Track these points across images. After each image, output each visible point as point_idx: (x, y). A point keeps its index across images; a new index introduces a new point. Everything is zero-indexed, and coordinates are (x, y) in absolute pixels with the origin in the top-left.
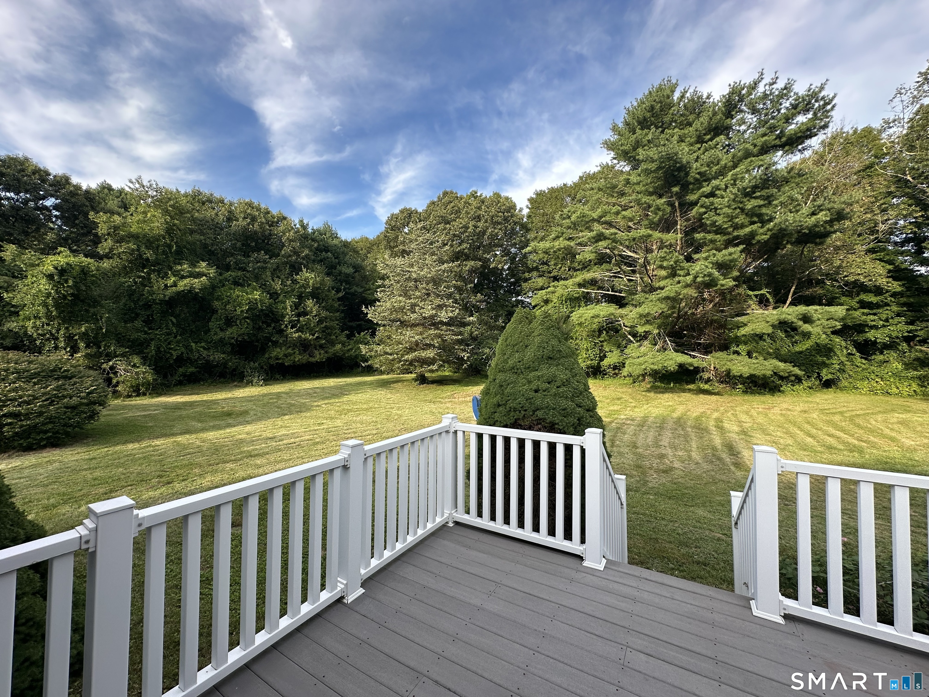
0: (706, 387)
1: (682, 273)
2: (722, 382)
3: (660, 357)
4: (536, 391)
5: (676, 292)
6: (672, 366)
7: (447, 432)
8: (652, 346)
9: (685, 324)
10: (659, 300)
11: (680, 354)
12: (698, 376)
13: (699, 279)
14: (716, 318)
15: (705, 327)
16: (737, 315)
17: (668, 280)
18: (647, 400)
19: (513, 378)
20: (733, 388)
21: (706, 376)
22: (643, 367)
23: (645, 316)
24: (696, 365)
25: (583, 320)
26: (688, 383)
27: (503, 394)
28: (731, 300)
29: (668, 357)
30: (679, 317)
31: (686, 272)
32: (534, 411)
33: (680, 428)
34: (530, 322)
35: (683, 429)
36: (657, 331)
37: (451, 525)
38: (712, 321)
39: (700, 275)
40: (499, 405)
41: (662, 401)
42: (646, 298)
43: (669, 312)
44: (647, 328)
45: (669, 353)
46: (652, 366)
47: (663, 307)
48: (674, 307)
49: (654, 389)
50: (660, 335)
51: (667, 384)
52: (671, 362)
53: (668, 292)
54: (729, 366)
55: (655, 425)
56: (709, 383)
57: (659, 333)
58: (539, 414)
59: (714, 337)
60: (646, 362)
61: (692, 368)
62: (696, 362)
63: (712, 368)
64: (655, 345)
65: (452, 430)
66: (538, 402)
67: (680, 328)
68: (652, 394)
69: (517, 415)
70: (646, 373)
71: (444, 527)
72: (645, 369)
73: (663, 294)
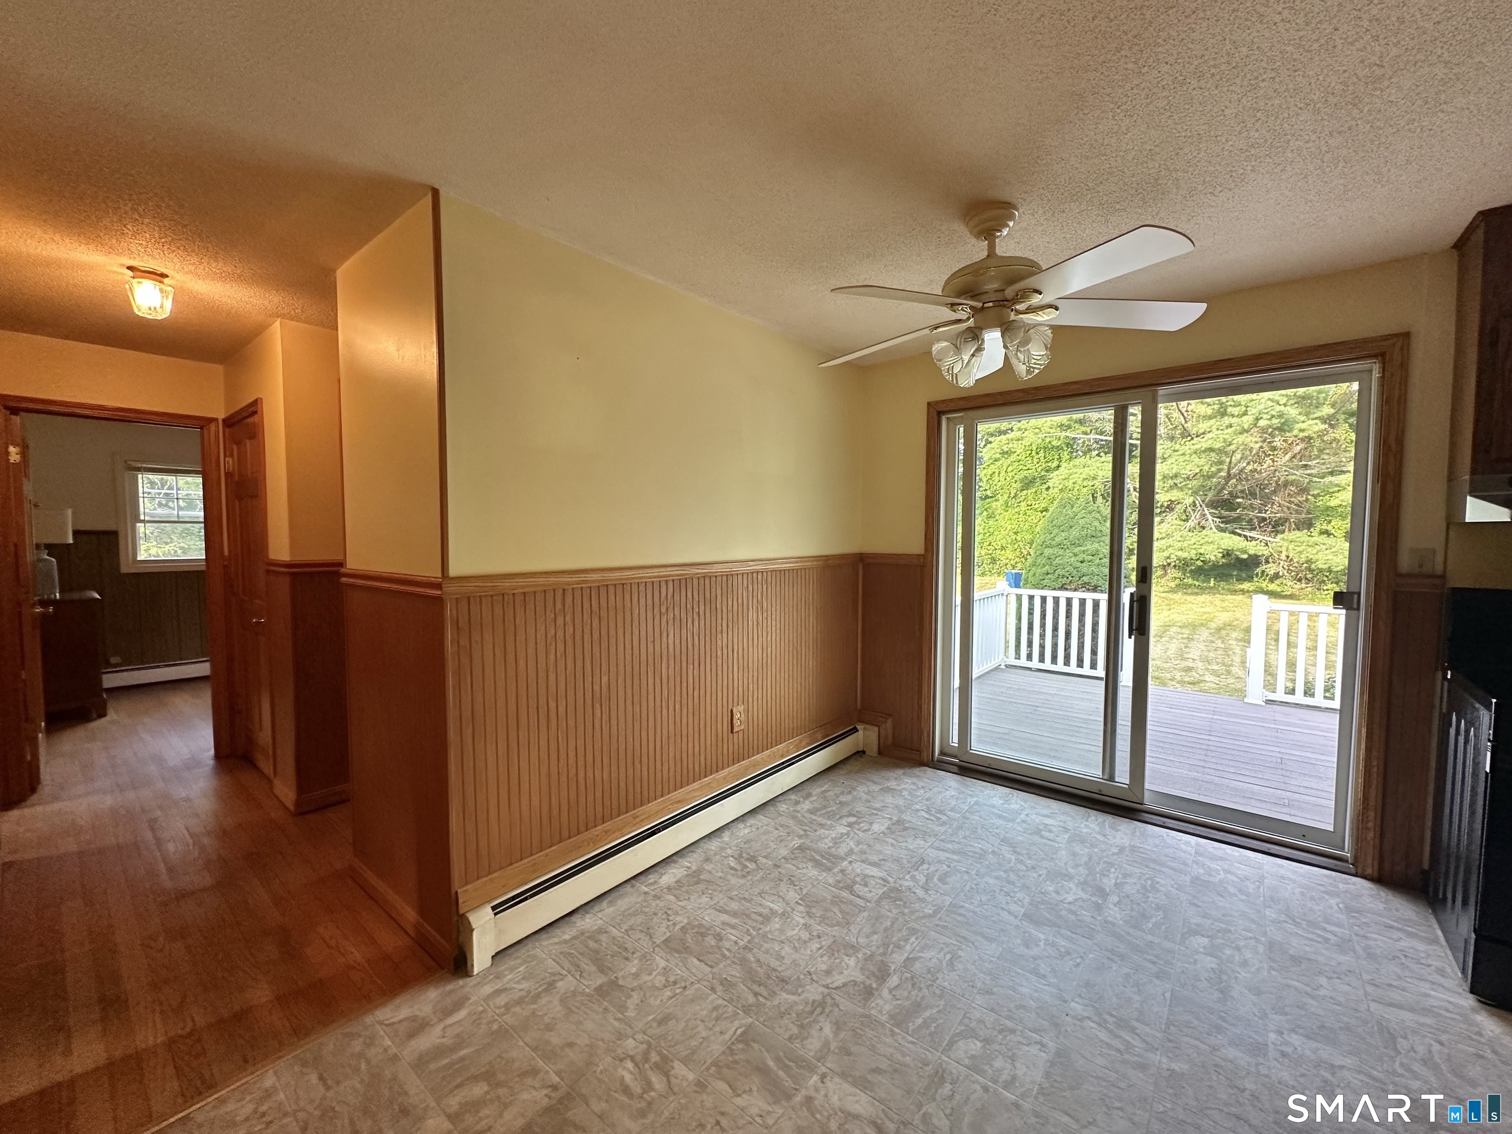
0: (1272, 587)
1: (1236, 411)
2: (1300, 580)
3: (1194, 538)
4: (1082, 562)
5: (1225, 441)
6: (1213, 554)
7: (1002, 594)
8: (1182, 523)
9: (1239, 487)
10: (1195, 453)
11: (1227, 535)
12: (1259, 570)
13: (1262, 423)
14: (1294, 477)
15: (1274, 492)
16: (1332, 473)
17: (1212, 421)
18: (1169, 605)
19: (1061, 552)
20: (1319, 589)
21: (1271, 569)
22: (1166, 554)
23: (1172, 478)
24: (1252, 552)
25: (1070, 484)
26: (1240, 580)
27: (1051, 565)
28: (1321, 451)
29: (1207, 539)
30: (1229, 477)
31: (1244, 409)
32: (1080, 578)
33: (1220, 641)
34: (1072, 507)
35: (1223, 642)
36: (1191, 499)
37: (1003, 667)
38: (1286, 484)
39: (1265, 416)
40: (1048, 574)
41: (1194, 607)
42: (1175, 451)
43: (1213, 469)
44: (1175, 495)
45: (1209, 532)
46: (1180, 553)
47: (1203, 464)
48: (1221, 463)
49: (1182, 587)
50: (1195, 505)
51: (1204, 582)
52: (1210, 548)
53: (1210, 442)
54: (1311, 553)
55: (1180, 636)
56: (1278, 582)
57: (1194, 502)
58: (1085, 579)
59: (1289, 508)
60: (1170, 546)
61: (1245, 556)
62: (1253, 548)
63: (1283, 557)
64: (1187, 520)
65: (1006, 593)
66: (1085, 570)
67: (1230, 493)
68: (1178, 596)
69: (1064, 580)
70: (1169, 564)
71: (997, 669)
72: (1168, 558)
73: (1203, 443)
